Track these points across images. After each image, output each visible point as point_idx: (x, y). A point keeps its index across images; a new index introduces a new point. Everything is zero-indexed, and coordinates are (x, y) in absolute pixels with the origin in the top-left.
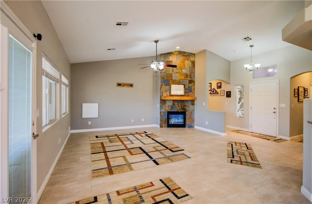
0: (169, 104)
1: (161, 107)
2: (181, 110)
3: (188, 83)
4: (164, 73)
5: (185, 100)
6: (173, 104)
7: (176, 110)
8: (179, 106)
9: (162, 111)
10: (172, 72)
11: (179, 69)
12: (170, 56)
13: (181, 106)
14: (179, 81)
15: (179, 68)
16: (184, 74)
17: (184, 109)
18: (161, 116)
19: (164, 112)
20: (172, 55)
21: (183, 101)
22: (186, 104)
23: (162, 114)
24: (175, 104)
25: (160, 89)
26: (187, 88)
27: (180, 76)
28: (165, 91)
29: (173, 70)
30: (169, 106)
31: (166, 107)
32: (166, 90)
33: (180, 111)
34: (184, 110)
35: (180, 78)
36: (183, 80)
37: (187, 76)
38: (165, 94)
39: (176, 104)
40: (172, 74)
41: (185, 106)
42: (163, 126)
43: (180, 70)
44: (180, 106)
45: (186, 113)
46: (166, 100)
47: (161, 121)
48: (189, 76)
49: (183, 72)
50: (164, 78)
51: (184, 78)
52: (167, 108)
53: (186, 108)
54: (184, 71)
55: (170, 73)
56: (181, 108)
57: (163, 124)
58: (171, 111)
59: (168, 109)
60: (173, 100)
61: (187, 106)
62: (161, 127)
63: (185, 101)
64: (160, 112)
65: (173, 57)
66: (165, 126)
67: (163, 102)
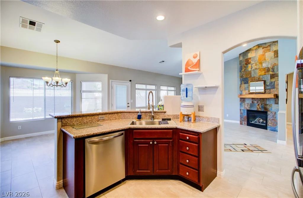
0: (249, 102)
1: (240, 105)
2: (261, 109)
3: (269, 78)
4: (243, 72)
5: (266, 98)
6: (253, 102)
7: (256, 109)
8: (258, 105)
9: (242, 108)
10: (251, 69)
11: (258, 65)
12: (249, 53)
13: (262, 104)
14: (258, 77)
15: (258, 64)
16: (265, 68)
17: (265, 108)
18: (241, 113)
19: (244, 110)
20: (251, 51)
21: (263, 99)
22: (268, 103)
23: (242, 111)
24: (254, 102)
25: (240, 87)
26: (269, 84)
27: (260, 71)
28: (244, 89)
29: (252, 67)
30: (248, 104)
31: (245, 105)
32: (245, 88)
33: (260, 110)
34: (266, 110)
35: (260, 73)
36: (264, 76)
37: (268, 70)
38: (244, 93)
39: (256, 102)
40: (251, 71)
41: (266, 105)
42: (243, 123)
43: (260, 65)
44: (260, 104)
45: (268, 113)
46: (245, 98)
47: (241, 117)
48: (271, 70)
49: (263, 67)
50: (243, 77)
51: (265, 73)
52: (246, 106)
53: (268, 107)
54: (264, 65)
55: (249, 70)
56: (262, 107)
57: (243, 122)
58: (251, 109)
59: (247, 108)
60: (252, 99)
61: (269, 106)
62: (241, 124)
63: (265, 99)
64: (240, 110)
65: (251, 53)
66: (245, 123)
67: (243, 100)
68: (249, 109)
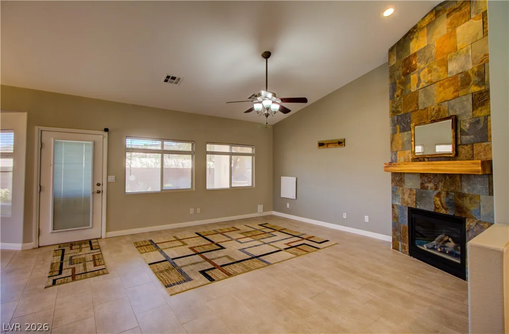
0: (412, 184)
1: (393, 192)
2: (446, 209)
3: (469, 106)
4: (398, 98)
5: (461, 175)
6: (423, 186)
7: (430, 208)
8: (439, 195)
9: (397, 203)
10: (418, 86)
11: (435, 69)
12: (411, 40)
13: (447, 194)
14: (436, 108)
15: (435, 66)
16: (455, 77)
17: (459, 208)
18: (395, 217)
19: (400, 208)
20: (416, 34)
21: (452, 176)
22: (465, 191)
23: (397, 211)
24: (426, 185)
25: (392, 142)
26: (468, 125)
27: (441, 89)
28: (400, 147)
29: (419, 79)
30: (411, 190)
31: (403, 194)
32: (403, 144)
33: (443, 211)
34: (460, 212)
35: (442, 95)
36: (452, 102)
37: (464, 80)
38: (401, 158)
39: (430, 185)
40: (417, 92)
41: (462, 196)
42: (400, 247)
43: (440, 70)
44: (443, 194)
45: (467, 223)
46: (404, 173)
47: (395, 229)
48: (474, 79)
49: (451, 72)
50: (398, 112)
51: (456, 91)
52: (406, 197)
53: (466, 203)
54: (454, 67)
55: (412, 91)
56: (448, 203)
57: (400, 243)
58: (418, 207)
59: (409, 202)
60: (423, 175)
61: (471, 199)
62: (396, 248)
63: (458, 178)
64: (393, 207)
65: (417, 38)
66: (404, 247)
67: (398, 178)
68: (413, 206)
